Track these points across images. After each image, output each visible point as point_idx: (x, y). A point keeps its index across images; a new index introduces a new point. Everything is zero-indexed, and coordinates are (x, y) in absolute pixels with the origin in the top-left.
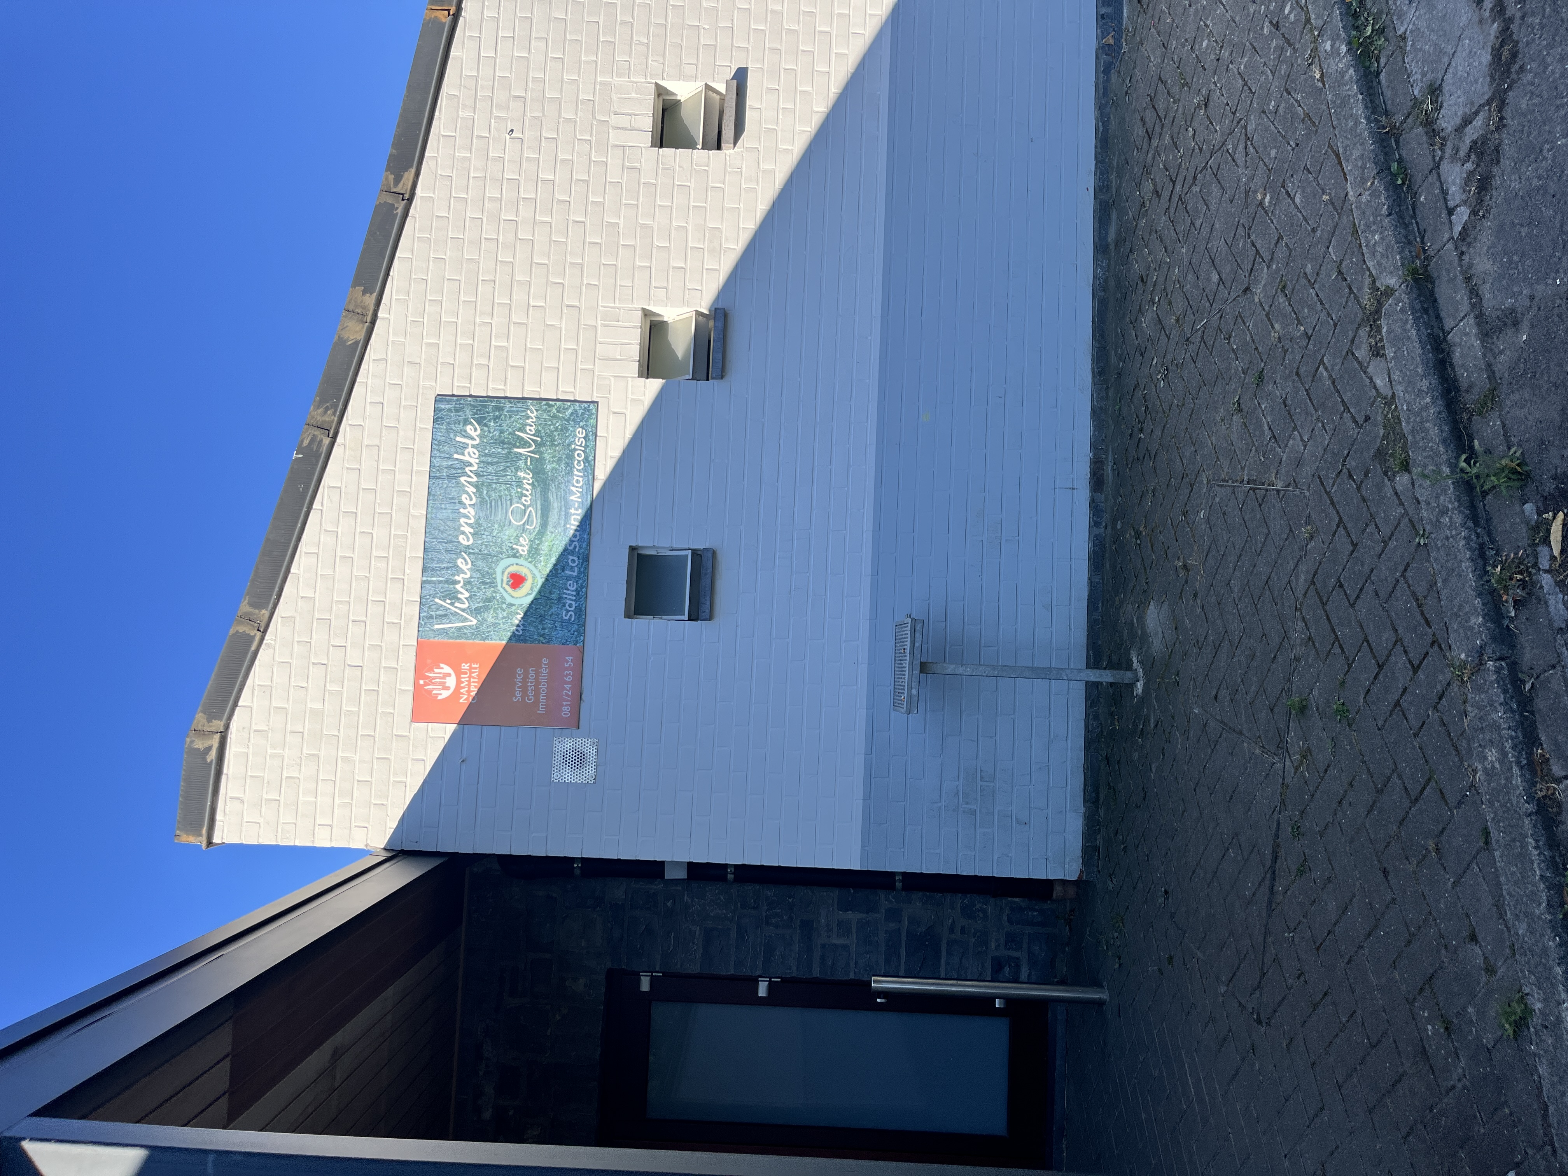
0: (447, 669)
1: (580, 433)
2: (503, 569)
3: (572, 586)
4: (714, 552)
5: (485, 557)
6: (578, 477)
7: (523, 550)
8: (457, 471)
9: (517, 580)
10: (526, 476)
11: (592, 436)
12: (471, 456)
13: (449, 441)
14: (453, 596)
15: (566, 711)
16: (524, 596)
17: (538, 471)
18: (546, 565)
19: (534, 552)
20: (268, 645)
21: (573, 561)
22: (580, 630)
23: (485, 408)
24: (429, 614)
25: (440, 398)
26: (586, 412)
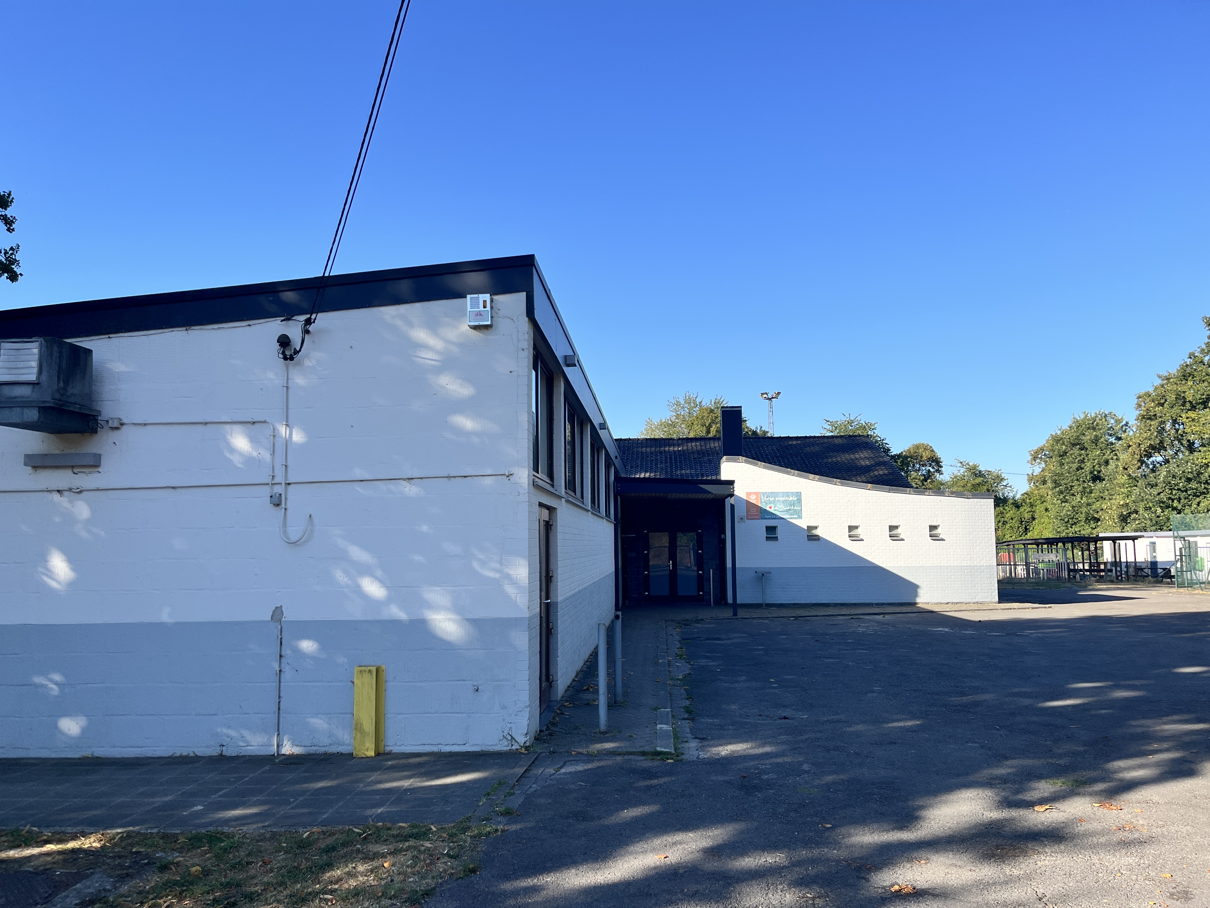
0: (755, 497)
1: (796, 516)
2: (773, 505)
3: (770, 517)
4: (778, 540)
5: (774, 502)
6: (789, 517)
7: (776, 508)
8: (788, 496)
9: (770, 508)
10: (788, 508)
11: (796, 518)
12: (791, 499)
13: (793, 495)
14: (767, 498)
15: (749, 517)
16: (768, 509)
17: (790, 510)
18: (774, 512)
19: (775, 510)
20: (757, 468)
21: (775, 517)
22: (763, 519)
23: (799, 501)
24: (764, 494)
25: (800, 493)
26: (800, 517)
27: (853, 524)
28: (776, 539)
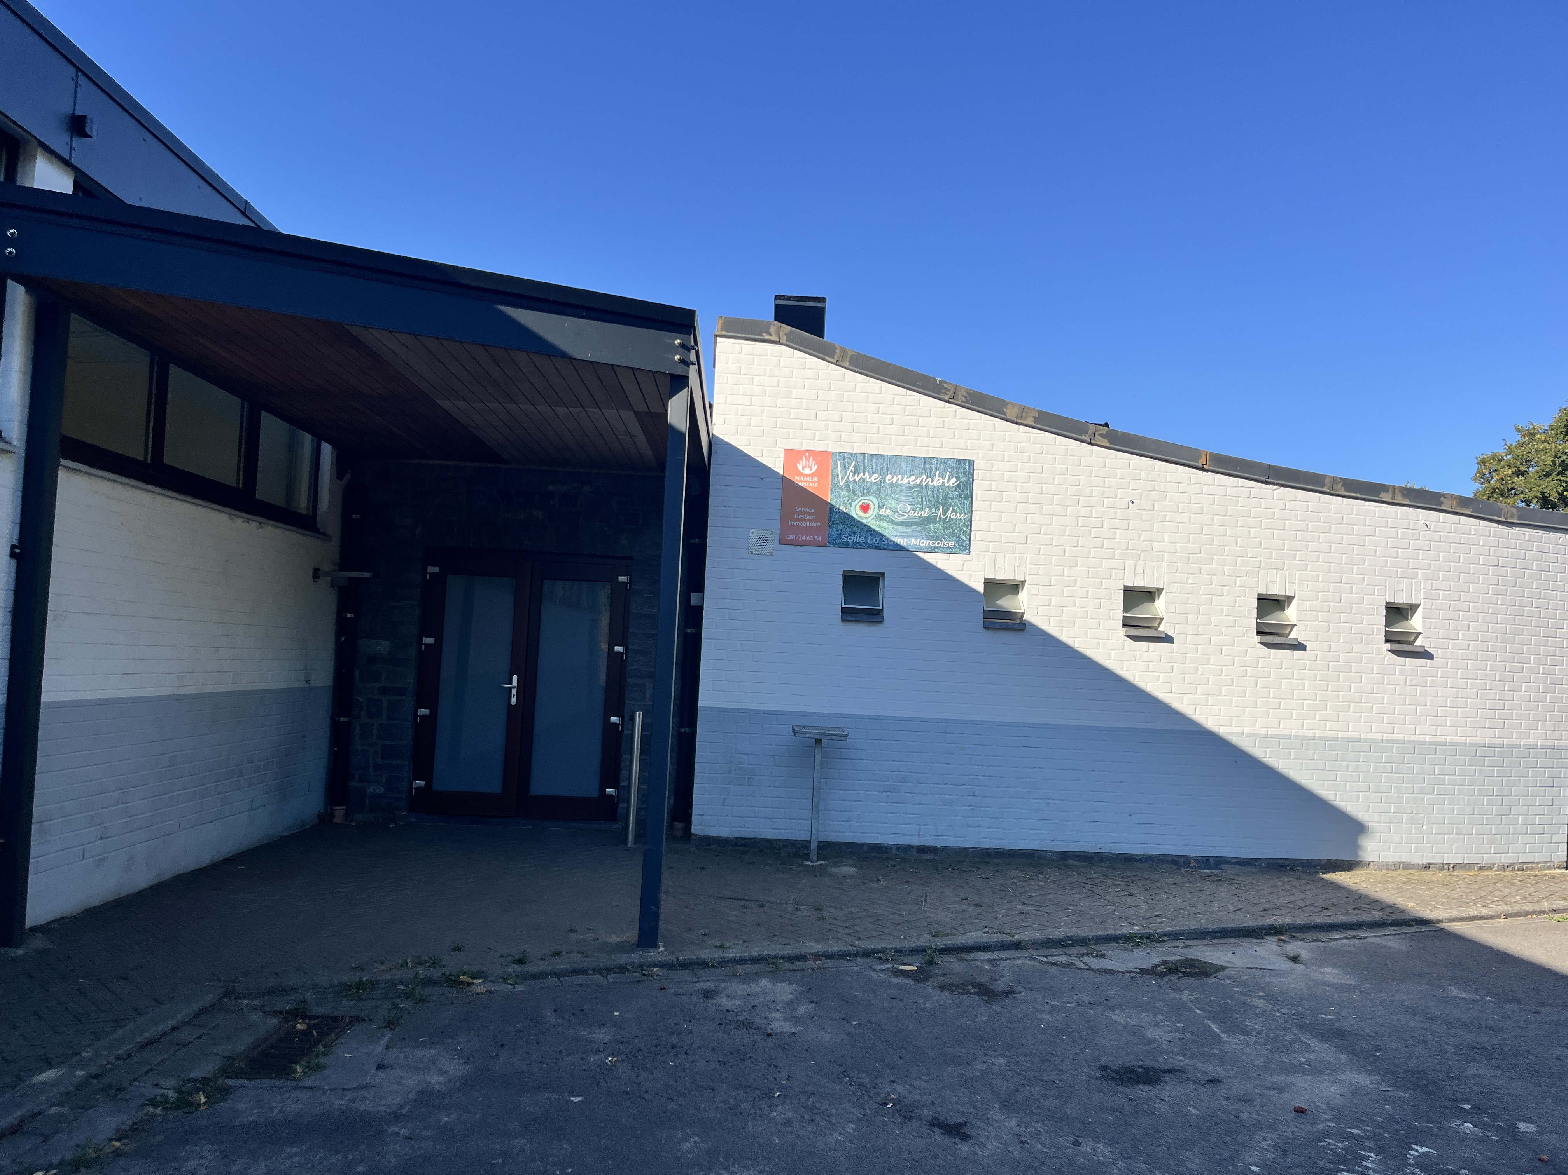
0: (814, 468)
1: (951, 544)
2: (872, 500)
3: (861, 540)
4: (881, 622)
5: (879, 490)
6: (926, 543)
7: (882, 512)
8: (928, 473)
9: (865, 508)
10: (926, 513)
11: (949, 551)
12: (937, 481)
13: (945, 469)
14: (856, 472)
15: (790, 537)
16: (855, 512)
17: (930, 520)
18: (873, 524)
19: (881, 518)
20: (829, 366)
21: (876, 540)
22: (835, 545)
23: (966, 489)
24: (846, 458)
25: (972, 463)
26: (964, 548)
27: (1139, 583)
28: (874, 616)
